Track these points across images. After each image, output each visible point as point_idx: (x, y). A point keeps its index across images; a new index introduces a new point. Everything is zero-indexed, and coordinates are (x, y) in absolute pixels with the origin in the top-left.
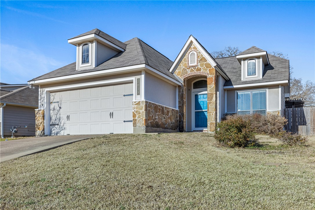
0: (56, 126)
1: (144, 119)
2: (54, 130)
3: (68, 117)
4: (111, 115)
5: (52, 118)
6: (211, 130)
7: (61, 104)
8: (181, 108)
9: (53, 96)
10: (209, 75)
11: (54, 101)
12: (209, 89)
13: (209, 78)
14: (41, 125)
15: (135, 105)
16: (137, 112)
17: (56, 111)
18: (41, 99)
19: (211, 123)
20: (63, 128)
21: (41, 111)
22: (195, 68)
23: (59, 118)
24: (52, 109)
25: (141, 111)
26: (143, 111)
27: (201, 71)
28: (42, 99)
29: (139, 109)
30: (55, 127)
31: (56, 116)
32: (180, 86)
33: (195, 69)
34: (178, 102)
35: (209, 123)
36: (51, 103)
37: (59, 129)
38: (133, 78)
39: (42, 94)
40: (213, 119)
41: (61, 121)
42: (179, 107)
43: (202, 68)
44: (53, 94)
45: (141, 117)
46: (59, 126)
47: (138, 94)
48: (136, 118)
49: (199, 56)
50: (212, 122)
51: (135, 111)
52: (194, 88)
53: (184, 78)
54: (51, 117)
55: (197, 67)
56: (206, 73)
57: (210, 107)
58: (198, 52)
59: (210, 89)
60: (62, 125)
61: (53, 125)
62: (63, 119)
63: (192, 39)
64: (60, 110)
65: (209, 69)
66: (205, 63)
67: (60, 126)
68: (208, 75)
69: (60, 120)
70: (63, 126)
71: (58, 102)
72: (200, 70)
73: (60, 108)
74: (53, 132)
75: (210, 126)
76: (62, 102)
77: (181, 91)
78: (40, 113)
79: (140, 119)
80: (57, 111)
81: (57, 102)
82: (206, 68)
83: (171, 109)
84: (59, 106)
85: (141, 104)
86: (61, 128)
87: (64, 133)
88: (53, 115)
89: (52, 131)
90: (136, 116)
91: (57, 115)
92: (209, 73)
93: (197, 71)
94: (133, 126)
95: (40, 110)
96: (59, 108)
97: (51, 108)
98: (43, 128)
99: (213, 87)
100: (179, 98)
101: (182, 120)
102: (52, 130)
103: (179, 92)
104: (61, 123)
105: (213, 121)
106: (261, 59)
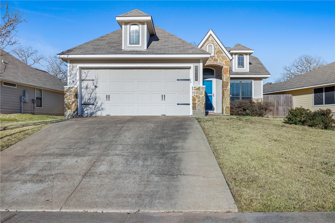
0: (91, 106)
1: (203, 103)
2: (87, 110)
3: (108, 97)
4: (163, 97)
5: (85, 97)
7: (97, 83)
9: (85, 73)
10: (225, 66)
11: (87, 79)
13: (225, 69)
14: (74, 104)
15: (194, 90)
16: (196, 96)
17: (89, 91)
18: (70, 75)
19: (226, 107)
20: (101, 109)
21: (74, 89)
22: (213, 58)
23: (94, 97)
24: (84, 88)
25: (201, 96)
26: (203, 96)
27: (218, 62)
28: (72, 76)
29: (199, 94)
30: (89, 108)
31: (89, 95)
33: (212, 60)
36: (83, 80)
37: (95, 109)
38: (192, 65)
39: (72, 69)
40: (228, 104)
41: (98, 101)
43: (218, 59)
44: (86, 71)
45: (201, 101)
46: (94, 107)
47: (196, 80)
48: (196, 102)
49: (216, 49)
50: (227, 106)
51: (194, 95)
54: (83, 96)
55: (214, 58)
56: (222, 64)
57: (226, 93)
58: (215, 44)
59: (226, 78)
60: (99, 104)
61: (86, 104)
62: (100, 99)
63: (211, 32)
64: (95, 89)
65: (225, 61)
66: (222, 55)
67: (96, 106)
69: (95, 99)
70: (101, 106)
71: (93, 80)
72: (217, 60)
73: (96, 87)
74: (86, 112)
75: (226, 109)
76: (99, 80)
78: (71, 91)
79: (200, 103)
80: (91, 90)
81: (91, 80)
82: (222, 59)
84: (94, 85)
85: (201, 90)
86: (97, 108)
87: (101, 113)
88: (86, 94)
89: (84, 112)
90: (196, 100)
91: (91, 94)
92: (225, 64)
93: (214, 61)
94: (193, 109)
95: (72, 88)
96: (94, 87)
97: (82, 87)
98: (76, 107)
99: (228, 76)
102: (85, 110)
104: (97, 103)
106: (248, 56)
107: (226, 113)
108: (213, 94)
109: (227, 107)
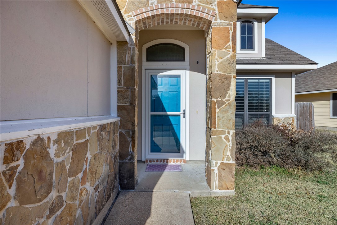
6: (222, 186)
8: (125, 112)
10: (219, 21)
12: (217, 63)
13: (219, 29)
19: (222, 164)
27: (194, 4)
32: (126, 42)
34: (116, 92)
35: (217, 163)
40: (228, 153)
42: (120, 108)
50: (225, 161)
52: (148, 60)
53: (136, 19)
57: (221, 115)
59: (220, 61)
65: (218, 3)
68: (216, 19)
75: (219, 172)
77: (128, 58)
83: (94, 128)
92: (217, 12)
99: (229, 56)
100: (119, 82)
101: (130, 150)
103: (121, 61)
105: (228, 159)
106: (263, 24)
107: (221, 187)
108: (182, 111)
109: (224, 166)
